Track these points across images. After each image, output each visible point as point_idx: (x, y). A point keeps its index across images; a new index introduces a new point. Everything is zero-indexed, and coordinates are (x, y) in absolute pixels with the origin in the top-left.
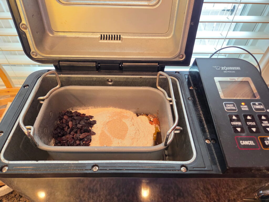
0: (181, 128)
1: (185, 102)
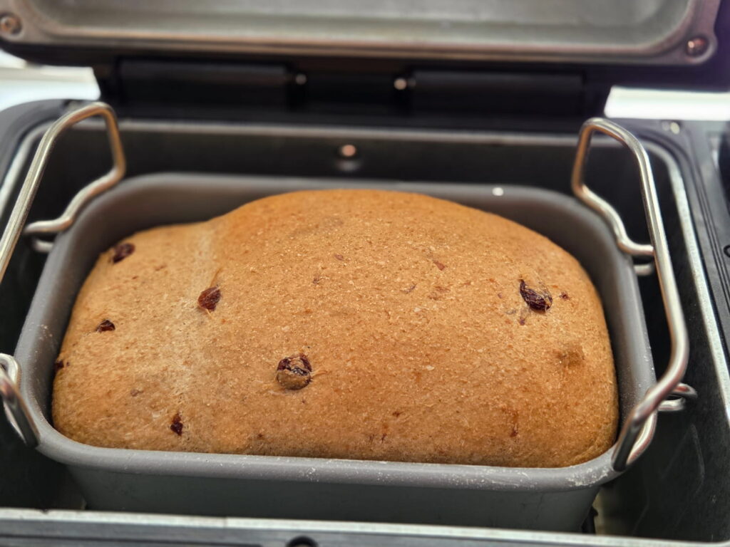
0: (692, 391)
1: (712, 266)
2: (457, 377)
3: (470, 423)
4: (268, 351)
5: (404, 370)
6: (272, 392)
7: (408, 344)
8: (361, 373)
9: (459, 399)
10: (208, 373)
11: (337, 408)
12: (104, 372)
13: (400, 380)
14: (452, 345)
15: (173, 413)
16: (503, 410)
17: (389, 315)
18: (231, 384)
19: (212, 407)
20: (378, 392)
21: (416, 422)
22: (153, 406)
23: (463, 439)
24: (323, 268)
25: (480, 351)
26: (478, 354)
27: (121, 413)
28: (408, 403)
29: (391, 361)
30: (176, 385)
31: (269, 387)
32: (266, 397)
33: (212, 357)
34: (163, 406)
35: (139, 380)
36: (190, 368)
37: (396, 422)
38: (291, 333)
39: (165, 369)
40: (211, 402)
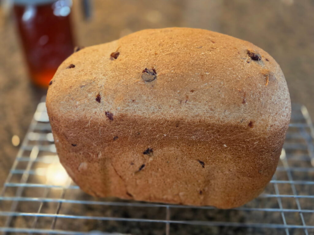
2: (219, 77)
3: (224, 96)
4: (139, 68)
5: (196, 74)
6: (139, 83)
7: (199, 64)
8: (178, 74)
9: (220, 86)
10: (113, 78)
11: (167, 88)
12: (69, 80)
13: (194, 78)
14: (217, 66)
15: (97, 94)
16: (240, 92)
17: (190, 55)
18: (122, 80)
19: (114, 90)
20: (184, 82)
21: (200, 95)
22: (89, 91)
23: (221, 103)
24: (163, 41)
25: (230, 69)
26: (229, 70)
27: (75, 94)
28: (197, 87)
29: (191, 70)
30: (99, 83)
31: (138, 81)
32: (137, 85)
33: (115, 72)
34: (93, 91)
35: (84, 81)
36: (105, 77)
37: (192, 95)
38: (149, 61)
39: (95, 78)
40: (114, 88)
